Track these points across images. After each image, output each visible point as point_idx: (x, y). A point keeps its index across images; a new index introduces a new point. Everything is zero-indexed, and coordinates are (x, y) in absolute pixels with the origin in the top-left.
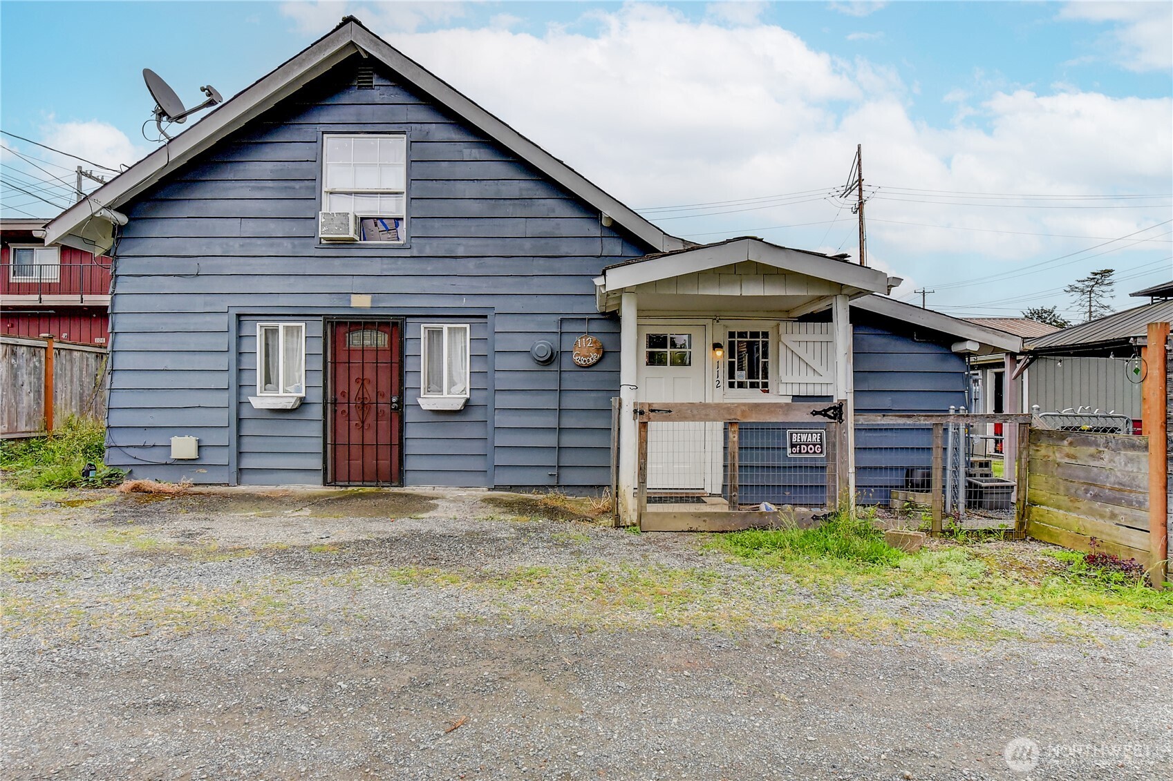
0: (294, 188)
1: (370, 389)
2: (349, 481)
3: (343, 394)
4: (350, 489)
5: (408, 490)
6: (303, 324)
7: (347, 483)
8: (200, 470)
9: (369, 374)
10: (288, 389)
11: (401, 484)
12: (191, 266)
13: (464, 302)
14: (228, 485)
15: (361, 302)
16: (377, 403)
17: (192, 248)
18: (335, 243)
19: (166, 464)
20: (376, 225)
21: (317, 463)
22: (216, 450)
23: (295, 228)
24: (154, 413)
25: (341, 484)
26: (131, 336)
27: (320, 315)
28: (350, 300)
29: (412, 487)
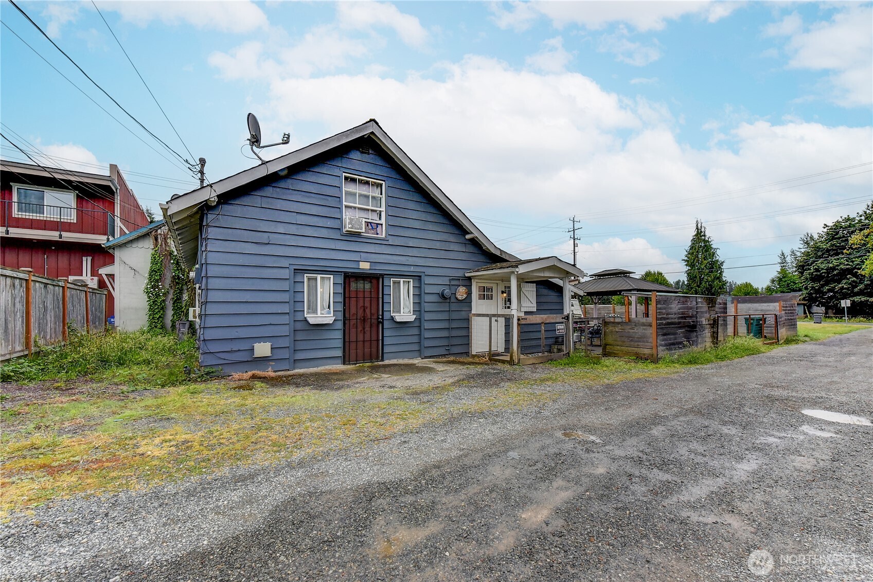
0: (328, 200)
1: (368, 311)
2: (357, 361)
3: (354, 314)
4: (358, 365)
5: (386, 362)
6: (332, 276)
7: (356, 362)
8: (271, 363)
9: (367, 304)
10: (322, 312)
11: (382, 360)
12: (264, 238)
13: (412, 269)
14: (288, 370)
15: (365, 266)
16: (371, 319)
17: (263, 226)
18: (351, 234)
19: (248, 361)
20: (368, 226)
21: (339, 353)
22: (282, 350)
23: (329, 223)
24: (239, 330)
25: (353, 363)
26: (220, 279)
27: (342, 272)
28: (359, 265)
29: (387, 361)
